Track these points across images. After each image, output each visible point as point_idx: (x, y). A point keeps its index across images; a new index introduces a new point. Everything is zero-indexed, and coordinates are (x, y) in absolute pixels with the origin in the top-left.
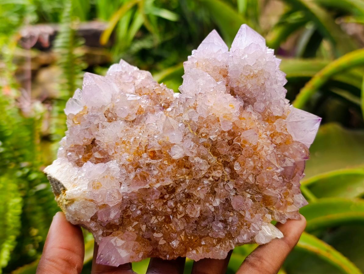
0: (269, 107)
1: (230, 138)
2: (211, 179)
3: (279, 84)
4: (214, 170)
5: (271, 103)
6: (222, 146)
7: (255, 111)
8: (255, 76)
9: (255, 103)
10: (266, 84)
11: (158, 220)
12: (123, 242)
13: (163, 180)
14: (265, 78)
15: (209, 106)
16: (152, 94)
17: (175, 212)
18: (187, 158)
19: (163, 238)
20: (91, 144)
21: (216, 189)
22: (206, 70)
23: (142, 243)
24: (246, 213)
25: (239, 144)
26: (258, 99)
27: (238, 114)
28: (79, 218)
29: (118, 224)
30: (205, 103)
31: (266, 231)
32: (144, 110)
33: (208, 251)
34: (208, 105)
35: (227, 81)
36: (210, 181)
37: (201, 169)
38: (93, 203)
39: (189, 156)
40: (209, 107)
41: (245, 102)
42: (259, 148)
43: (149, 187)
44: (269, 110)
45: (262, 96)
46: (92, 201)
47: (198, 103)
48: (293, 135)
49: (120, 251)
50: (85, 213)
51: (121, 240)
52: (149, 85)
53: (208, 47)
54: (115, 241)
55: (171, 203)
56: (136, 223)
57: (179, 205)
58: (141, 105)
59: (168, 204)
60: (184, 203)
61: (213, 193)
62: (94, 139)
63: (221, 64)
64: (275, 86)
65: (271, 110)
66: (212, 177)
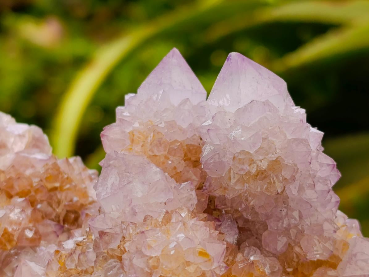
0: (297, 241)
3: (320, 187)
5: (302, 232)
7: (265, 252)
8: (261, 175)
9: (264, 234)
10: (287, 191)
14: (285, 179)
15: (151, 258)
16: (37, 191)
22: (153, 152)
26: (272, 224)
27: (221, 271)
30: (143, 250)
32: (15, 238)
34: (148, 254)
35: (201, 178)
40: (150, 261)
41: (241, 230)
44: (297, 249)
45: (280, 219)
47: (127, 245)
52: (33, 167)
53: (158, 95)
58: (6, 226)
63: (189, 135)
64: (309, 194)
65: (301, 249)
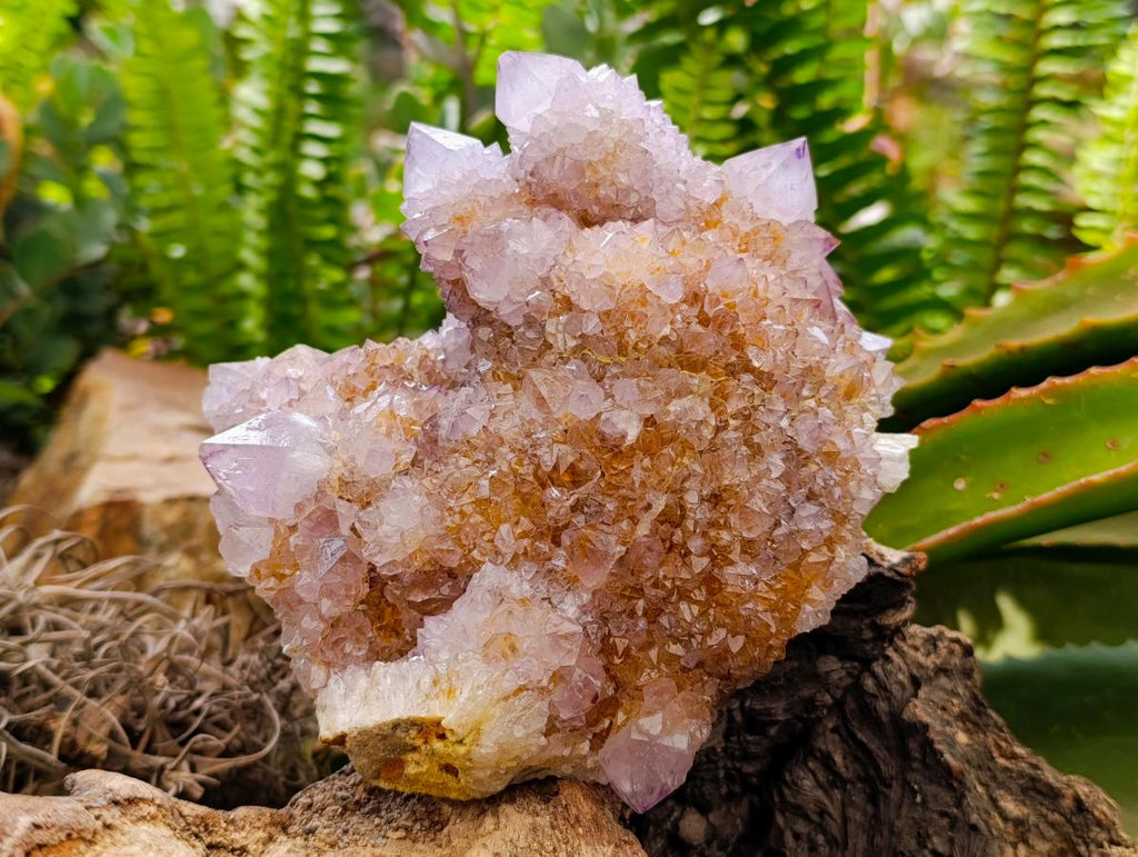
0: (688, 194)
1: (696, 311)
2: (732, 422)
4: (726, 398)
5: (686, 182)
6: (696, 337)
9: (657, 207)
11: (696, 602)
12: (659, 717)
13: (648, 507)
17: (718, 555)
18: (649, 421)
19: (729, 635)
20: (370, 587)
21: (756, 439)
23: (692, 684)
24: (836, 442)
25: (721, 306)
28: (514, 759)
29: (611, 692)
30: (587, 277)
31: (888, 449)
33: (828, 584)
36: (736, 429)
37: (700, 418)
38: (525, 692)
39: (652, 416)
42: (761, 286)
43: (624, 549)
46: (521, 689)
47: (566, 291)
48: (778, 217)
49: (667, 742)
50: (524, 731)
51: (651, 717)
54: (641, 732)
55: (695, 544)
56: (653, 653)
57: (712, 533)
59: (692, 550)
60: (722, 521)
61: (756, 452)
62: (372, 568)
66: (734, 417)
